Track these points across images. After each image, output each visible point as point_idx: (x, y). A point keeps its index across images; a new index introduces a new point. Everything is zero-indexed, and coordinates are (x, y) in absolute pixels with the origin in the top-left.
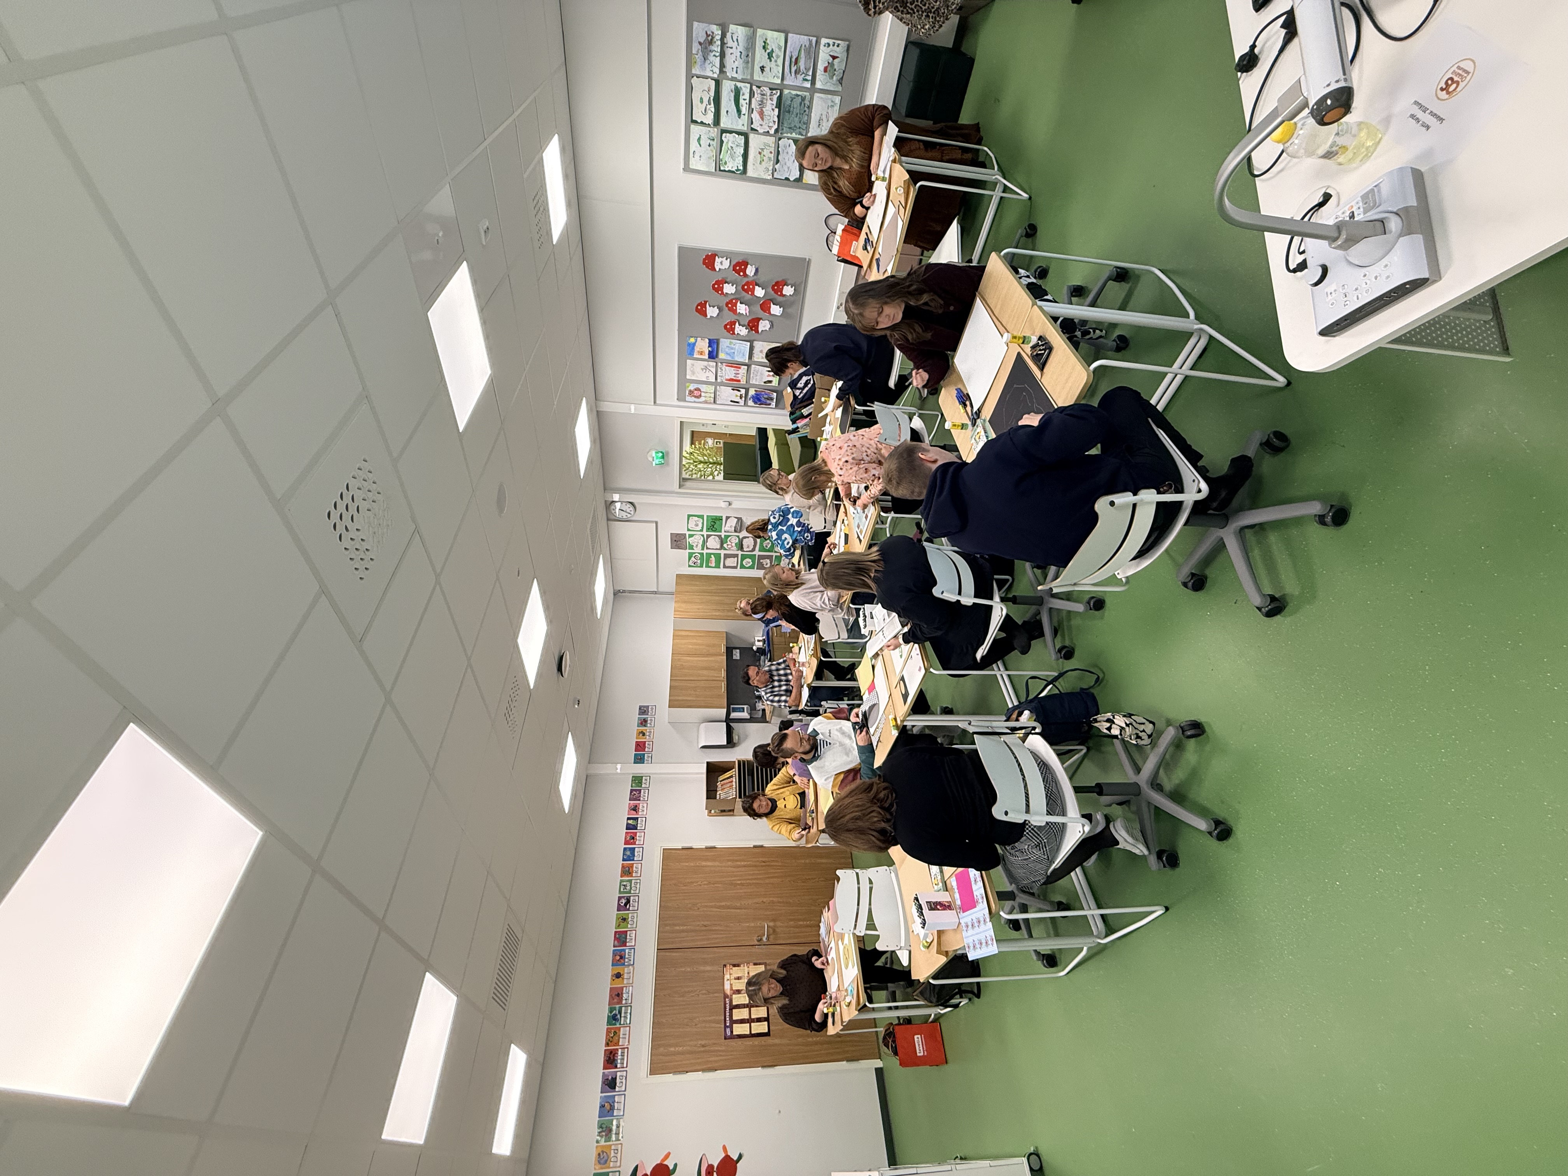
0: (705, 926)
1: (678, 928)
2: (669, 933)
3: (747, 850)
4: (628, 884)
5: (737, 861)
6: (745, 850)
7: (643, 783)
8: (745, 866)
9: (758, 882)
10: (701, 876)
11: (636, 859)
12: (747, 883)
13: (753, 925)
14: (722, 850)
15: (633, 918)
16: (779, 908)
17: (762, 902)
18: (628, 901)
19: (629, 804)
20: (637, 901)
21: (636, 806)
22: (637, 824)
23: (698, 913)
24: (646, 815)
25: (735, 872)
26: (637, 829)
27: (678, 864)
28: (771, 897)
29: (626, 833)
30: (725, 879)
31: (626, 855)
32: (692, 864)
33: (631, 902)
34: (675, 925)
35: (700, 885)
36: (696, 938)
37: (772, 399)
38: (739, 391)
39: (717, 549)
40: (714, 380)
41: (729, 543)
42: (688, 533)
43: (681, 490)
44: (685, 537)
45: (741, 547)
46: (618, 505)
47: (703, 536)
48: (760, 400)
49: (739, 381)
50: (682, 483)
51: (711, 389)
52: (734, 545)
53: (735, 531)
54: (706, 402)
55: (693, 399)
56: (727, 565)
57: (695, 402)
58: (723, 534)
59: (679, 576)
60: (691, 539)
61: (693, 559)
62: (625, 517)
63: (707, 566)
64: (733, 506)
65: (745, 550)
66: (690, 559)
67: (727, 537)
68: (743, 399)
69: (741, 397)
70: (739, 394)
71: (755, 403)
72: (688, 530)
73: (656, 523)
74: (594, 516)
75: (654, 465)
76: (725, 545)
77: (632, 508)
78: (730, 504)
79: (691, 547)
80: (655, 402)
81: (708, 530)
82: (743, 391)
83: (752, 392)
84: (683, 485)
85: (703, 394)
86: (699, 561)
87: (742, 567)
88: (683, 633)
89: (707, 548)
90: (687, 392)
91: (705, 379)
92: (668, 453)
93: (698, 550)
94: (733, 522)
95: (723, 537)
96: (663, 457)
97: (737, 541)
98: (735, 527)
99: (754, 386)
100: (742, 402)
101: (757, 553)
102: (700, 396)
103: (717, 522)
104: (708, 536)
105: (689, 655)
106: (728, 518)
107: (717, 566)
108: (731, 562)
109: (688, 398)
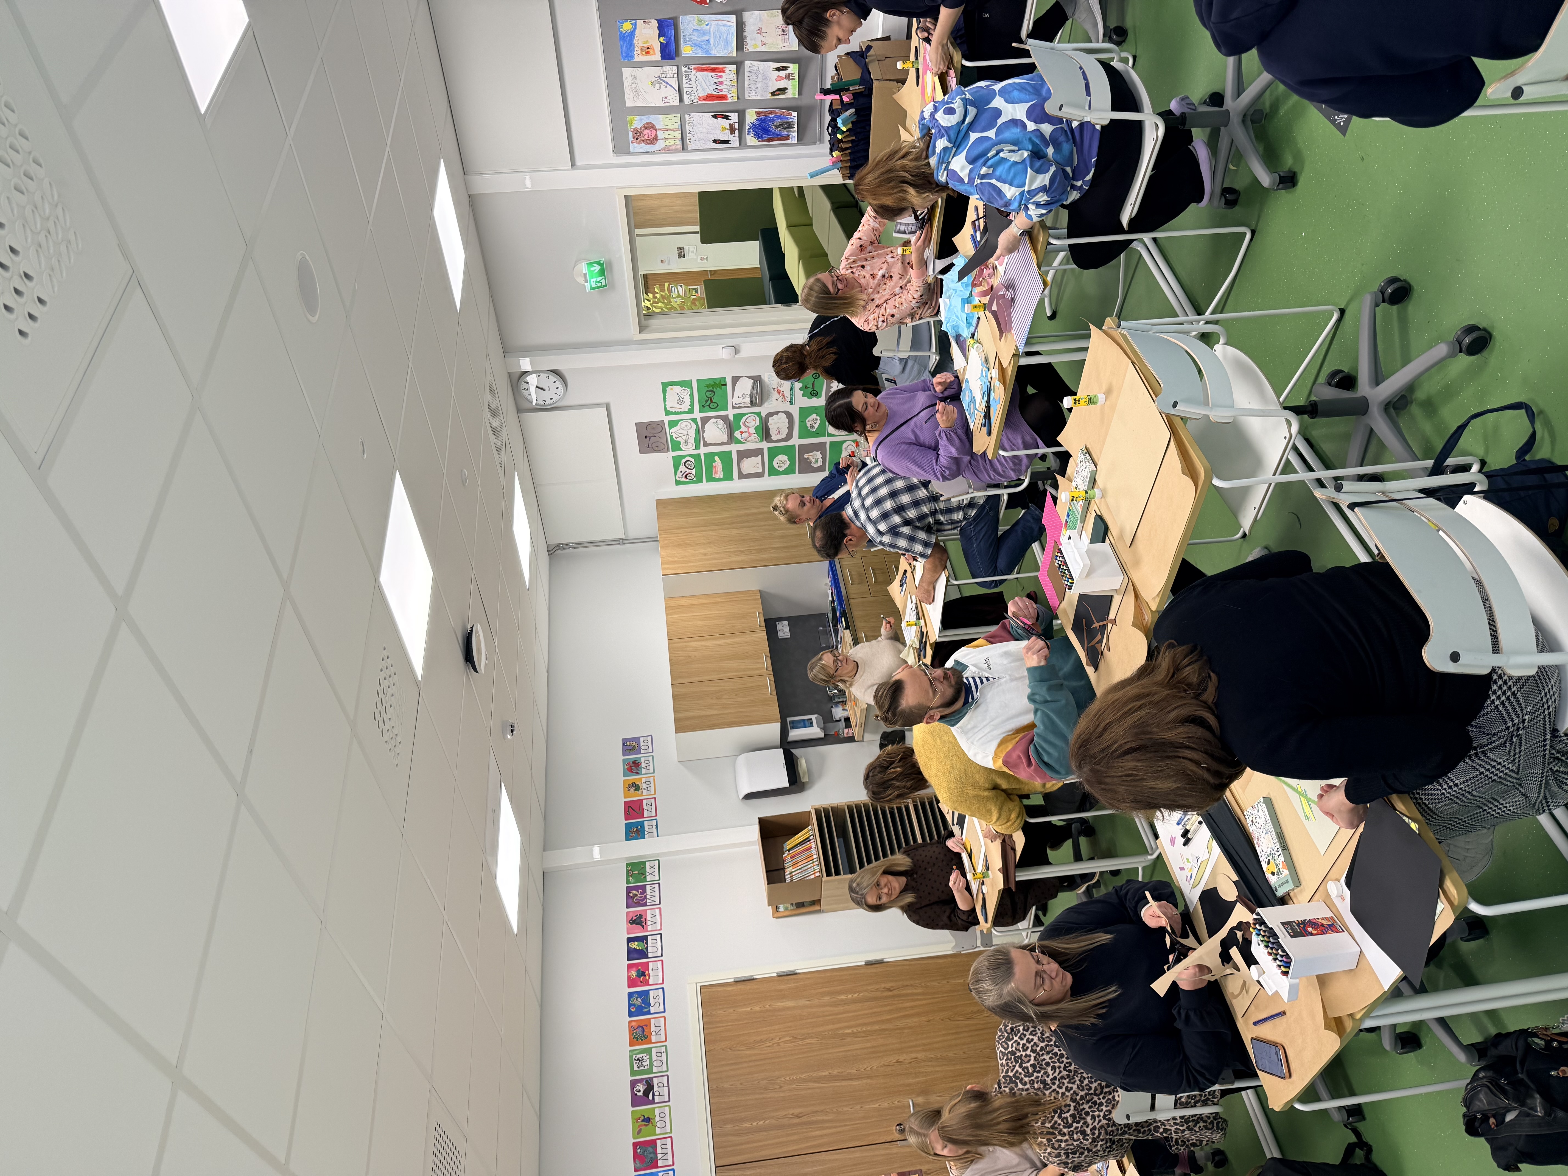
0: (798, 1116)
1: (747, 1125)
2: (733, 1135)
3: (854, 972)
4: (646, 1057)
5: (840, 993)
6: (851, 972)
7: (647, 874)
8: (854, 1001)
9: (883, 1027)
10: (776, 1027)
11: (652, 1010)
12: (864, 1032)
13: (886, 1105)
14: (809, 976)
15: (662, 1115)
16: (929, 1070)
17: (897, 1062)
18: (649, 1088)
19: (628, 913)
20: (666, 1085)
21: (641, 916)
22: (647, 947)
23: (782, 1095)
24: (661, 929)
25: (837, 1014)
26: (647, 957)
27: (732, 1010)
28: (911, 1052)
29: (630, 967)
30: (821, 1029)
31: (634, 1005)
32: (757, 1008)
33: (656, 1088)
34: (743, 1120)
35: (778, 1044)
36: (785, 1139)
37: (790, 126)
38: (726, 117)
39: (723, 444)
40: (676, 103)
41: (743, 429)
42: (667, 419)
43: (644, 336)
44: (663, 428)
45: (765, 432)
46: (532, 380)
47: (694, 420)
48: (766, 131)
49: (724, 97)
50: (643, 322)
51: (673, 121)
52: (752, 430)
53: (753, 404)
54: (668, 150)
55: (644, 147)
56: (745, 471)
57: (647, 153)
58: (730, 413)
59: (659, 503)
60: (673, 430)
61: (682, 468)
62: (548, 402)
63: (710, 479)
64: (743, 354)
65: (774, 438)
66: (676, 469)
67: (738, 417)
68: (737, 132)
69: (732, 132)
70: (726, 123)
71: (759, 137)
72: (667, 413)
73: (608, 406)
74: (491, 386)
75: (588, 290)
76: (737, 434)
77: (559, 384)
78: (736, 351)
79: (677, 446)
80: (573, 164)
81: (702, 408)
82: (734, 117)
83: (751, 117)
84: (647, 327)
85: (660, 135)
86: (693, 471)
87: (773, 472)
88: (683, 602)
89: (706, 444)
90: (631, 134)
91: (660, 103)
92: (610, 264)
93: (688, 449)
94: (745, 387)
95: (731, 418)
96: (602, 273)
97: (758, 423)
98: (751, 396)
99: (754, 103)
100: (735, 141)
101: (796, 441)
102: (656, 138)
103: (718, 391)
104: (705, 420)
105: (699, 638)
106: (735, 380)
107: (728, 476)
108: (751, 465)
109: (635, 147)
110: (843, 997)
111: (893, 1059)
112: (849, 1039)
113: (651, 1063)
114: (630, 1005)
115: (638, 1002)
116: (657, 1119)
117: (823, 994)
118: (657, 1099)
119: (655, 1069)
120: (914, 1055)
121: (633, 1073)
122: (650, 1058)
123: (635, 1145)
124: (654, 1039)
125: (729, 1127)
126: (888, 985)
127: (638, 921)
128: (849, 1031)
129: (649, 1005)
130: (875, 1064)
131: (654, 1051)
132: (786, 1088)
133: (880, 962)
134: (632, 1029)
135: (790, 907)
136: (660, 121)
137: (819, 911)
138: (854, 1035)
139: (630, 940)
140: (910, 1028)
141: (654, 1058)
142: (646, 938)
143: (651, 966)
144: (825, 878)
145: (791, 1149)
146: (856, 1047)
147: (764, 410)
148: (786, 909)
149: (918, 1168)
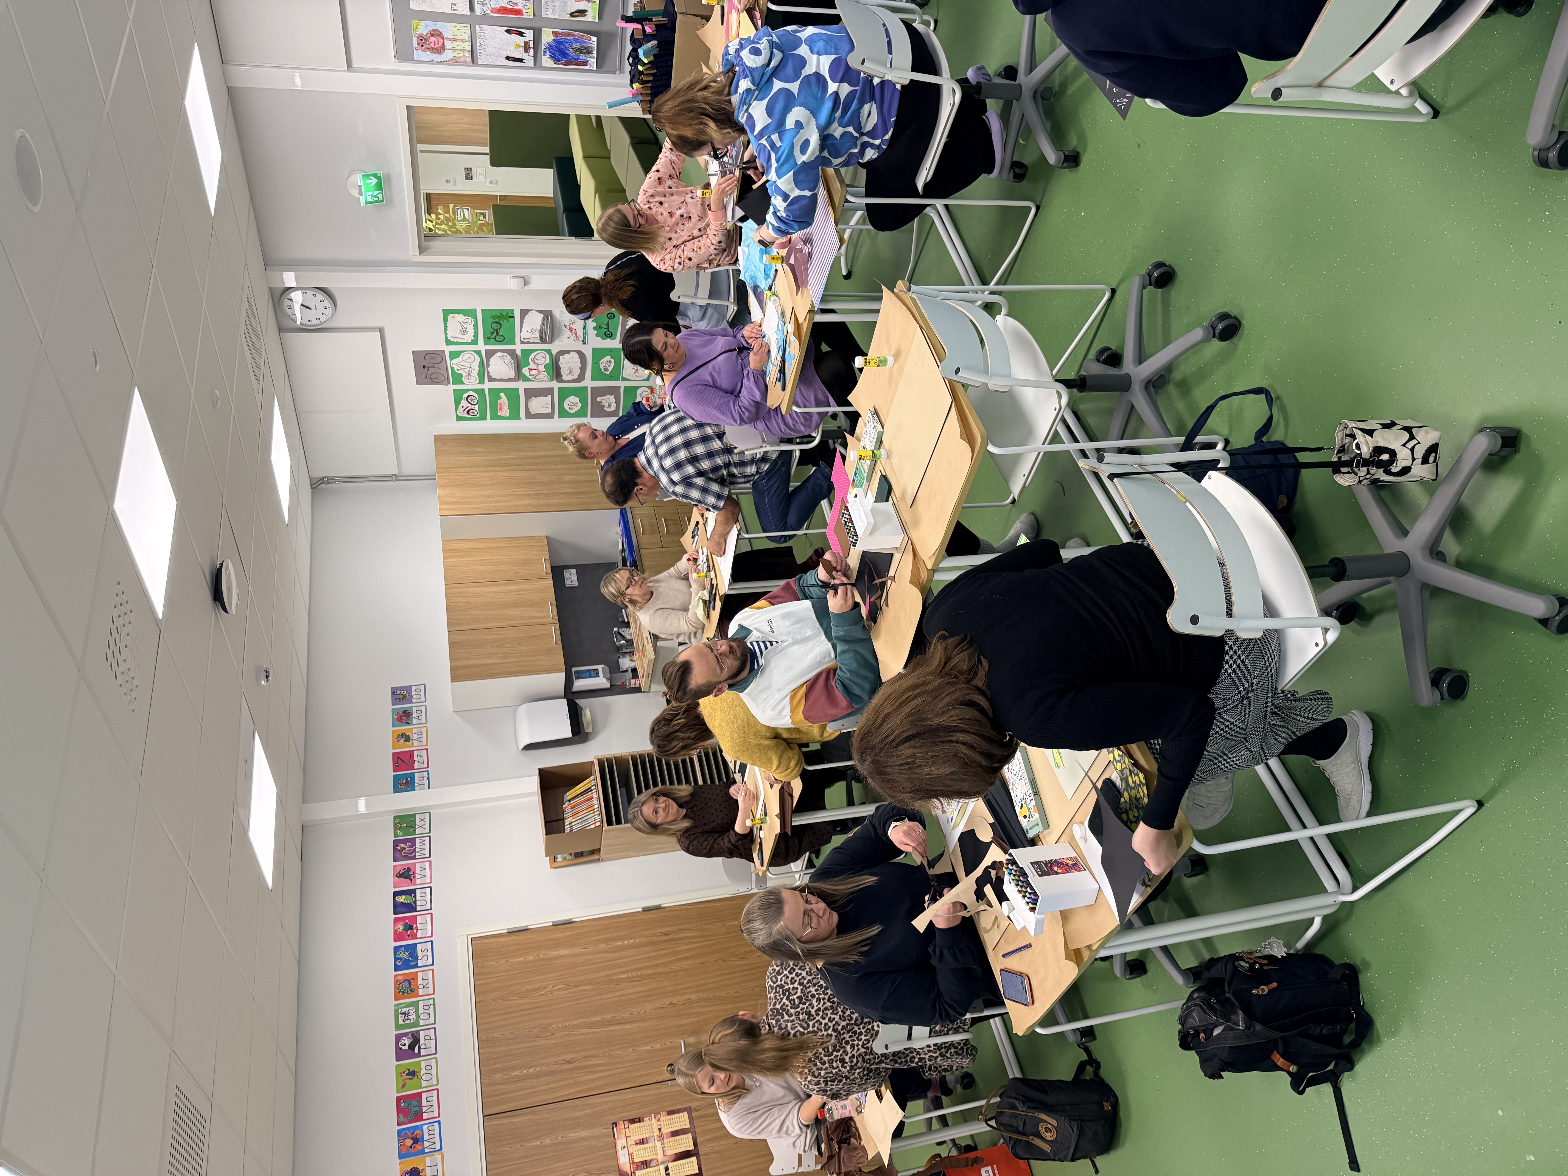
0: (569, 1062)
1: (518, 1073)
2: (502, 1084)
3: (632, 918)
4: (412, 1010)
5: (616, 939)
6: (628, 919)
7: (417, 827)
8: (631, 947)
9: (658, 970)
10: (550, 975)
11: (420, 963)
12: (639, 976)
13: (658, 1046)
14: (585, 924)
15: (429, 1068)
16: (702, 1010)
17: (671, 1004)
18: (415, 1041)
19: (395, 867)
20: (433, 1037)
21: (409, 869)
22: (415, 901)
23: (554, 1041)
24: (431, 882)
25: (613, 960)
26: (416, 911)
27: (504, 961)
28: (685, 994)
29: (396, 921)
30: (596, 975)
31: (401, 959)
32: (531, 958)
33: (422, 1041)
34: (513, 1069)
35: (552, 992)
36: (555, 1085)
37: (589, 51)
38: (521, 34)
39: (509, 380)
40: (467, 12)
41: (532, 366)
42: (448, 349)
43: (425, 258)
44: (443, 358)
45: (556, 372)
46: (297, 297)
47: (478, 353)
48: (564, 54)
49: (519, 12)
50: (424, 243)
51: (462, 31)
52: (542, 368)
53: (542, 340)
54: (455, 62)
55: (428, 56)
56: (533, 411)
57: (432, 62)
58: (518, 348)
59: (438, 439)
60: (454, 361)
61: (464, 403)
62: (314, 322)
63: (495, 417)
64: (533, 286)
65: (565, 378)
66: (457, 404)
67: (527, 353)
68: (532, 51)
69: (526, 50)
70: (520, 40)
71: (556, 60)
72: (448, 342)
73: (381, 331)
74: (249, 302)
75: (363, 203)
76: (525, 371)
77: (327, 303)
78: (526, 283)
79: (458, 379)
80: (349, 65)
81: (487, 340)
82: (529, 35)
83: (547, 37)
84: (427, 248)
85: (448, 44)
86: (477, 407)
87: (563, 414)
88: (463, 545)
89: (491, 379)
90: (415, 40)
91: (448, 10)
92: (388, 178)
93: (471, 383)
94: (534, 321)
95: (519, 353)
96: (379, 187)
97: (548, 361)
98: (541, 332)
99: (550, 22)
100: (529, 60)
101: (588, 383)
102: (443, 48)
103: (504, 323)
104: (490, 354)
105: (478, 583)
106: (524, 313)
107: (514, 415)
108: (540, 404)
109: (419, 55)
110: (619, 943)
111: (667, 1001)
112: (623, 984)
113: (418, 1017)
114: (396, 959)
115: (404, 955)
116: (423, 1071)
117: (599, 941)
118: (423, 1052)
119: (421, 1023)
120: (686, 997)
121: (398, 1026)
122: (417, 1012)
123: (399, 1099)
124: (421, 992)
125: (499, 1076)
126: (664, 930)
127: (406, 874)
128: (624, 976)
129: (417, 958)
130: (649, 1007)
131: (421, 1004)
132: (558, 1035)
133: (658, 908)
134: (397, 983)
135: (567, 855)
136: (448, 29)
137: (598, 860)
138: (629, 980)
139: (396, 894)
140: (684, 970)
141: (421, 1011)
142: (414, 891)
143: (419, 919)
144: (606, 827)
145: (563, 1093)
146: (631, 991)
147: (555, 348)
148: (564, 859)
149: (688, 1105)
